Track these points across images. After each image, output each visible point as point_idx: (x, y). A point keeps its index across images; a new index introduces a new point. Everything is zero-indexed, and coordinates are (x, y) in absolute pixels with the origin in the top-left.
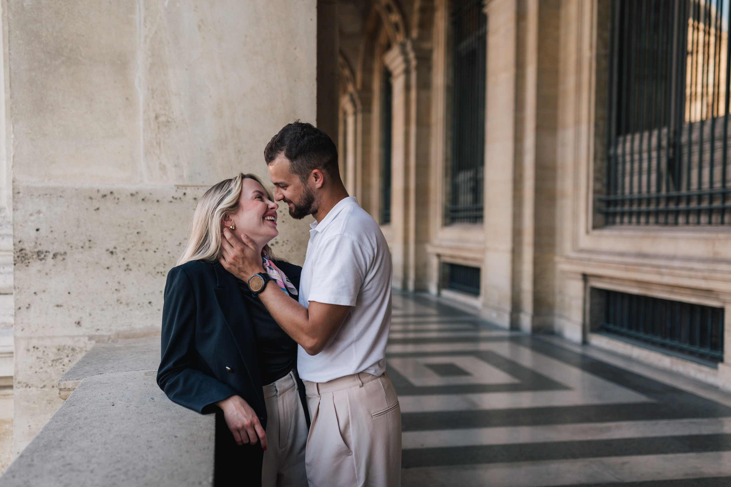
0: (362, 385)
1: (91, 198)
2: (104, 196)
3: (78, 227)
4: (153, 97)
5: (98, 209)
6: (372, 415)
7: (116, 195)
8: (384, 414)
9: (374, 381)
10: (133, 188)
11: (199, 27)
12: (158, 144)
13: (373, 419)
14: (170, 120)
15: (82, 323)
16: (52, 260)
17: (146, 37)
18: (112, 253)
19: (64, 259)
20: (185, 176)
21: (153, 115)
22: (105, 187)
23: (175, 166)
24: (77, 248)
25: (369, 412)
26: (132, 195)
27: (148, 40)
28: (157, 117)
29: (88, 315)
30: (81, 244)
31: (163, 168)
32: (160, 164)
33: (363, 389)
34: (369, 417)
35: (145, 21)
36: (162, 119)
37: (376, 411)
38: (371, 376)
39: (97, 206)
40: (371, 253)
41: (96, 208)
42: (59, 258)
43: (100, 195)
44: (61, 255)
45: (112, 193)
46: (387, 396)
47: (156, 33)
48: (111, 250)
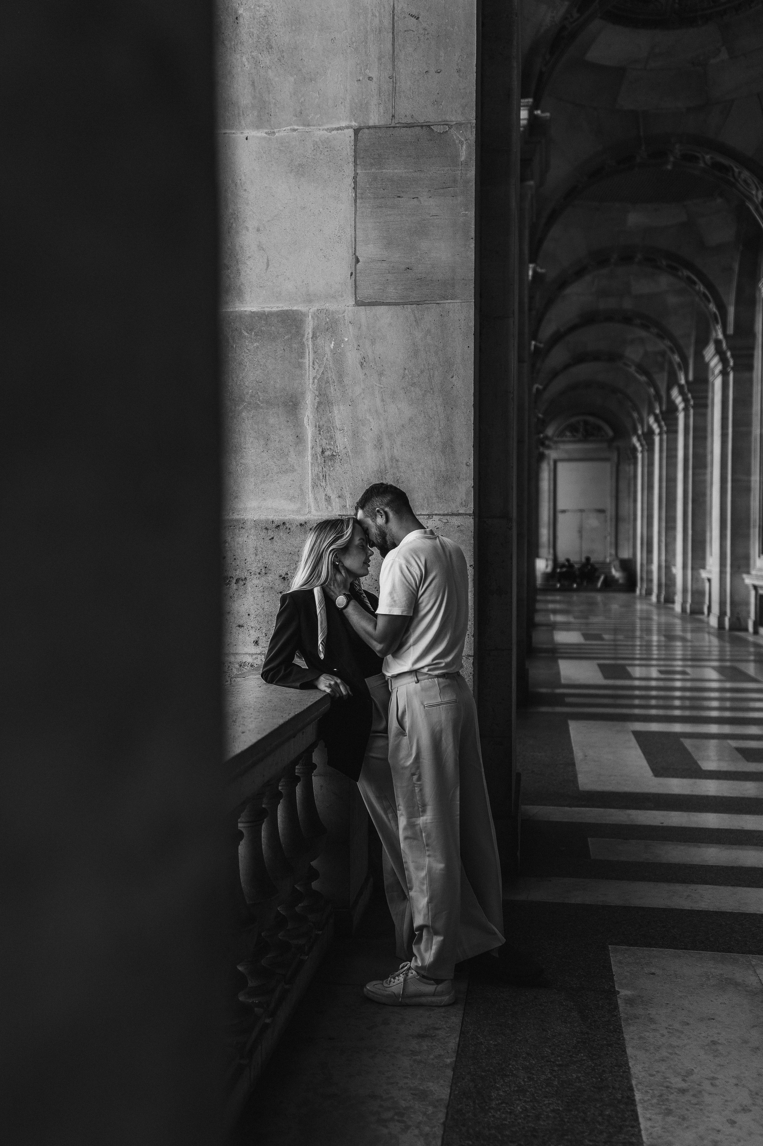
0: (418, 681)
1: (266, 529)
2: (278, 527)
3: (256, 555)
4: (320, 434)
5: (273, 538)
6: (425, 706)
7: (287, 525)
8: (436, 706)
9: (430, 680)
10: (302, 518)
11: (362, 364)
12: (324, 476)
13: (426, 709)
14: (334, 454)
15: (260, 642)
16: (235, 585)
17: (314, 378)
18: (284, 578)
19: (245, 584)
20: (348, 506)
21: (319, 450)
22: (277, 518)
23: (339, 497)
24: (255, 574)
25: (422, 704)
26: (301, 525)
27: (316, 381)
28: (323, 452)
29: (264, 634)
30: (258, 571)
31: (328, 499)
32: (326, 495)
33: (418, 684)
34: (422, 707)
35: (313, 364)
36: (328, 453)
37: (429, 703)
38: (428, 675)
39: (272, 536)
40: (419, 573)
41: (271, 537)
42: (241, 583)
43: (274, 525)
44: (242, 580)
45: (284, 523)
46: (441, 693)
47: (323, 373)
48: (283, 576)
